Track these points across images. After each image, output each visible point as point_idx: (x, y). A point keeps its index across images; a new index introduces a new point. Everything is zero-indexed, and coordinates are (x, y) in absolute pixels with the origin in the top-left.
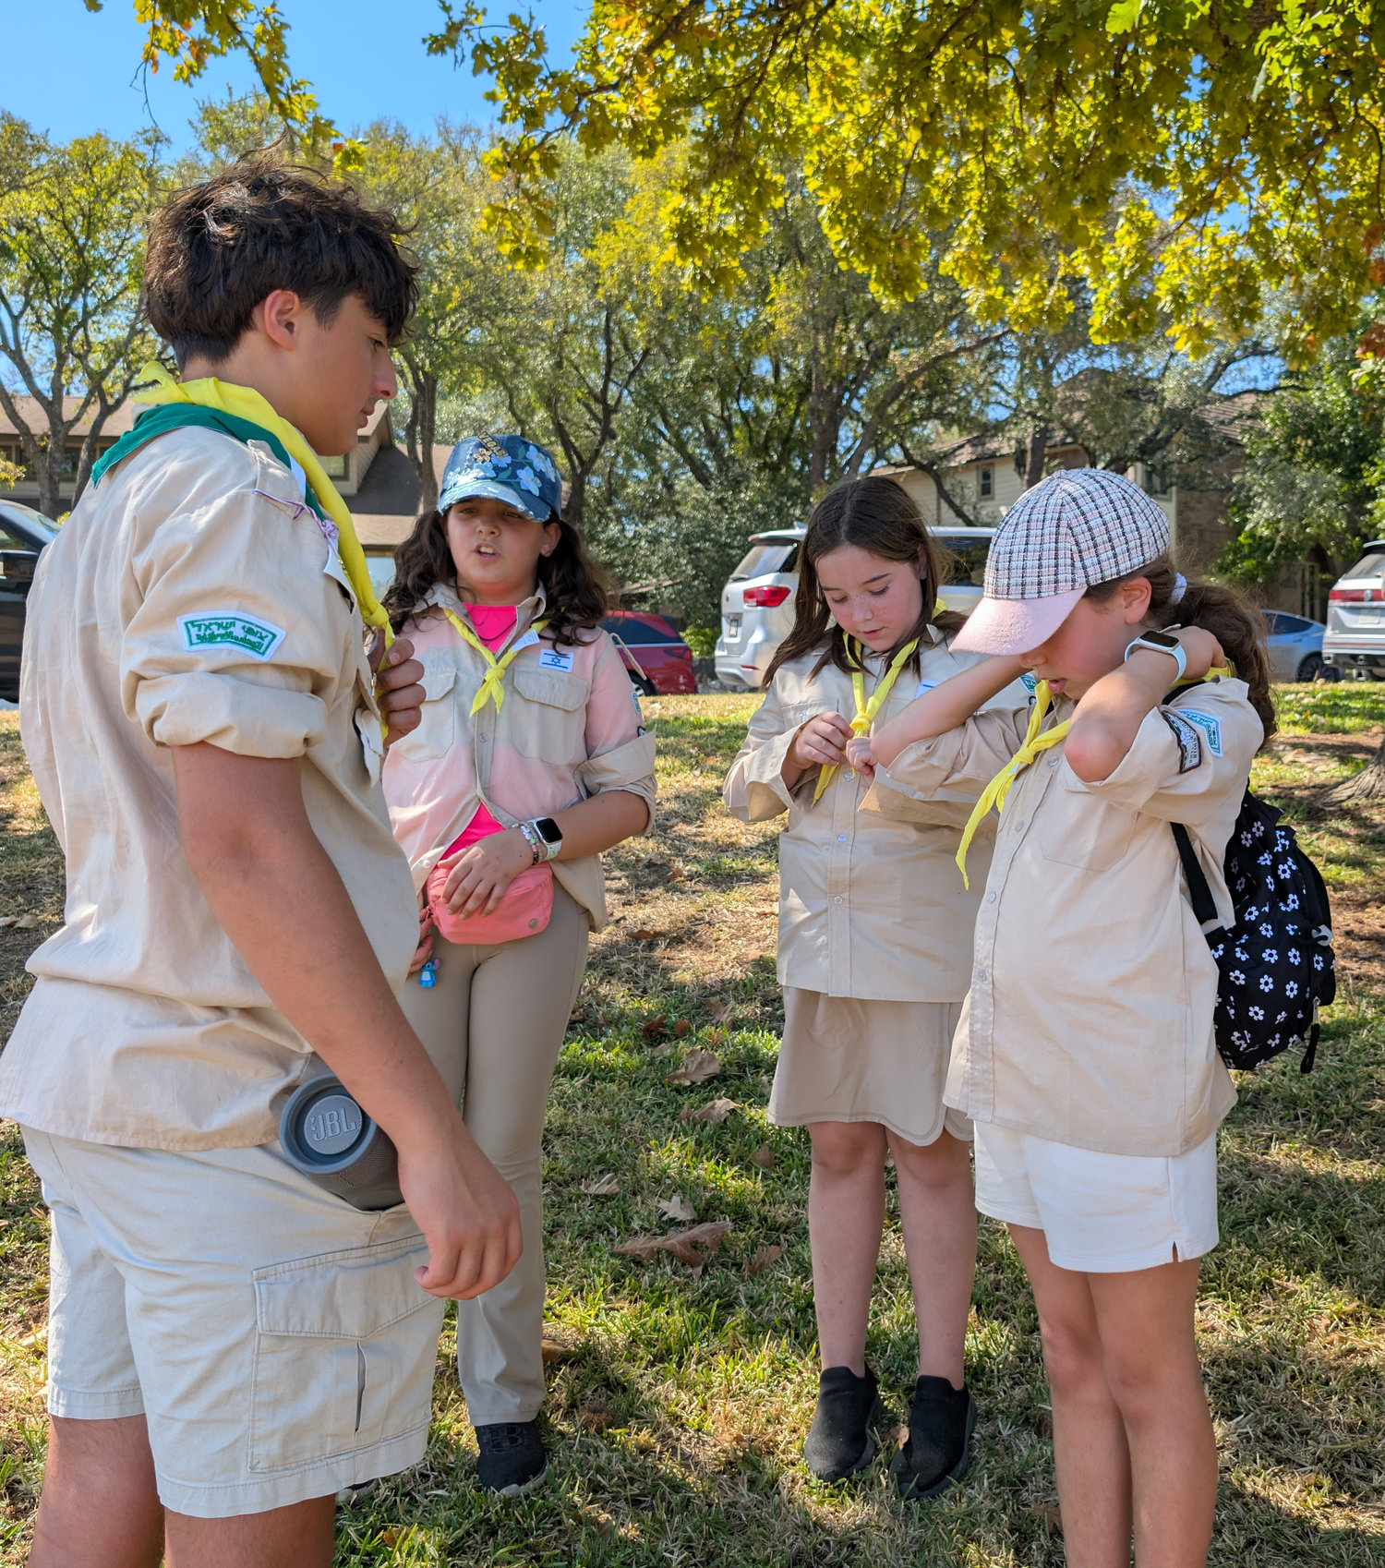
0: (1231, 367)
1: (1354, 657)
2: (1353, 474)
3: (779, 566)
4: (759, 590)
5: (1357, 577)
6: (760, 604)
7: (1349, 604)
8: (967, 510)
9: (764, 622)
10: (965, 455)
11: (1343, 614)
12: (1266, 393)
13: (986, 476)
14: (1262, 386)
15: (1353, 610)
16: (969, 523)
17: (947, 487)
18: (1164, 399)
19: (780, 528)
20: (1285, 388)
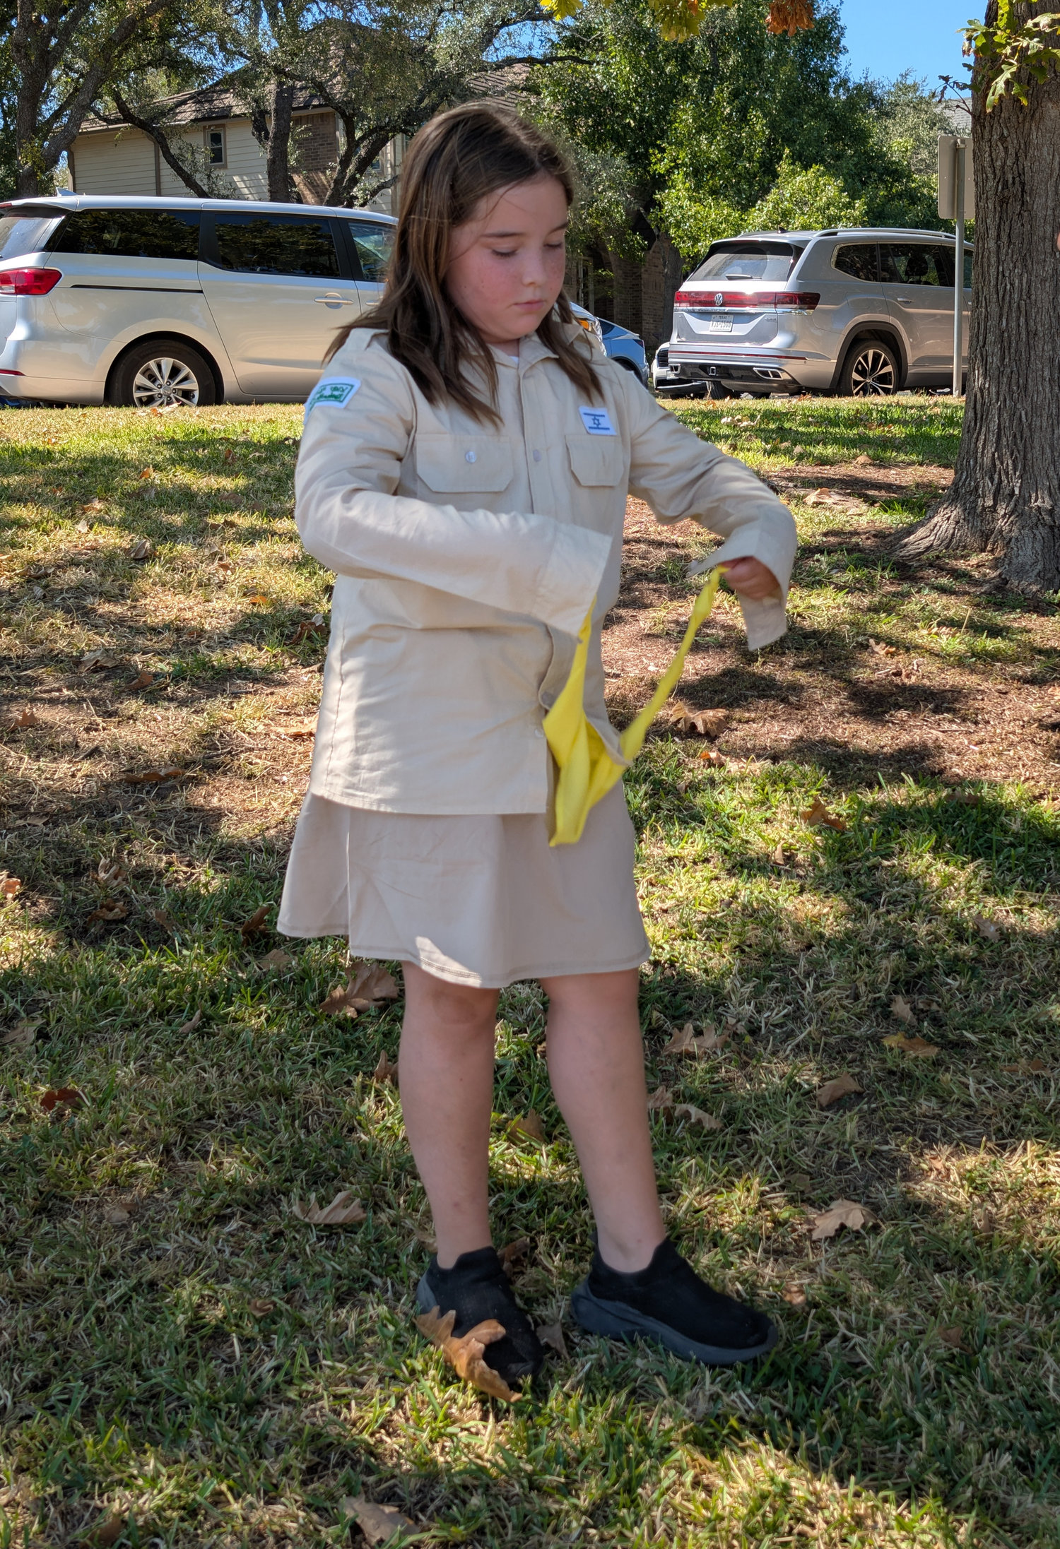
0: (504, 31)
1: (704, 367)
2: (639, 160)
3: (43, 244)
4: (18, 273)
5: (705, 278)
6: (19, 291)
7: (697, 308)
8: (200, 178)
9: (26, 315)
10: (187, 114)
11: (693, 321)
12: (542, 62)
13: (216, 138)
14: (537, 53)
15: (703, 315)
16: (202, 194)
17: (174, 151)
18: (434, 62)
19: (36, 195)
20: (561, 59)
